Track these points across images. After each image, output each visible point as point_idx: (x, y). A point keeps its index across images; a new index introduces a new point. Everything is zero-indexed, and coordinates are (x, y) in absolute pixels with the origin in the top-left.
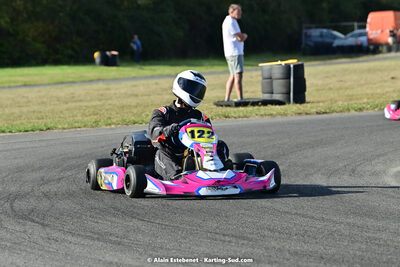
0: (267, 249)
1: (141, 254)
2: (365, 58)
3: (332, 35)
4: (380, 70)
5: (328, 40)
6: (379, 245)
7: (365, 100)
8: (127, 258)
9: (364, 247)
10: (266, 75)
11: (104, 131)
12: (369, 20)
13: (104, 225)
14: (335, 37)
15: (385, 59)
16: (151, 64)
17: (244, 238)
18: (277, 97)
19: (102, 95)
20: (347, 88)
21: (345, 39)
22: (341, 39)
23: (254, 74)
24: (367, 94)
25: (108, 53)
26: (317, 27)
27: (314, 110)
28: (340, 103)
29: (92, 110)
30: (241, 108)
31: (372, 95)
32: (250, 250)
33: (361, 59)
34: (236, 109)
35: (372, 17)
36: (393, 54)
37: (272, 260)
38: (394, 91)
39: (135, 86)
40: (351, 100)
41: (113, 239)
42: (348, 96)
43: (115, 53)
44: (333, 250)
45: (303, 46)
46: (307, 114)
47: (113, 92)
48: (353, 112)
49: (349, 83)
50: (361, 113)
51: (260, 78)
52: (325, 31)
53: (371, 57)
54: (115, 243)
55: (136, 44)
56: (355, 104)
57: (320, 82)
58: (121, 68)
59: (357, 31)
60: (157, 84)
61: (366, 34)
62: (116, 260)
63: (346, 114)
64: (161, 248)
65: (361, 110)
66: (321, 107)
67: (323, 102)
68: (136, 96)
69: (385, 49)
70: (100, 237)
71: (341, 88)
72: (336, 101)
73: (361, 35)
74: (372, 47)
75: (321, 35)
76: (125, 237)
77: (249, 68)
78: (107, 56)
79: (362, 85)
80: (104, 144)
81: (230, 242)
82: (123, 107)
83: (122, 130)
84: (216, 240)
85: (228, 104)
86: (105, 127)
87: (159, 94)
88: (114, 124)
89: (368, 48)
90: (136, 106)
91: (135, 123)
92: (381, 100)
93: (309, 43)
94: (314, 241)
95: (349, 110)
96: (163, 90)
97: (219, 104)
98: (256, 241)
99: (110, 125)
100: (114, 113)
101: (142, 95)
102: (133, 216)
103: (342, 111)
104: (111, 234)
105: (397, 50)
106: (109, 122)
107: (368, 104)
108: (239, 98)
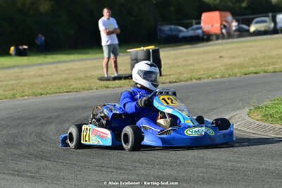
2: (201, 44)
3: (178, 29)
4: (211, 52)
5: (175, 33)
6: (215, 169)
7: (202, 72)
10: (134, 57)
11: (20, 101)
12: (202, 18)
13: (22, 165)
14: (180, 31)
15: (215, 45)
16: (52, 54)
17: (122, 169)
19: (17, 76)
20: (189, 65)
21: (187, 31)
22: (184, 32)
23: (125, 58)
24: (204, 69)
25: (20, 47)
26: (167, 24)
27: (168, 80)
28: (185, 75)
29: (10, 87)
30: (117, 81)
31: (207, 69)
33: (199, 45)
34: (113, 82)
35: (205, 16)
36: (220, 41)
38: (222, 66)
39: (41, 69)
40: (192, 72)
41: (29, 174)
42: (191, 70)
43: (25, 47)
44: (184, 174)
45: (159, 38)
46: (163, 83)
47: (25, 74)
48: (194, 81)
49: (190, 62)
50: (200, 81)
51: (130, 61)
52: (173, 27)
53: (205, 44)
54: (30, 177)
56: (195, 75)
57: (171, 62)
58: (31, 58)
59: (195, 26)
60: (56, 67)
61: (201, 28)
63: (190, 82)
64: (64, 179)
65: (200, 79)
66: (172, 78)
67: (174, 75)
68: (42, 76)
69: (214, 38)
70: (19, 173)
71: (185, 65)
72: (182, 74)
73: (198, 29)
74: (205, 37)
75: (171, 30)
76: (37, 172)
77: (122, 54)
78: (20, 49)
79: (199, 63)
80: (19, 110)
81: (112, 172)
82: (33, 84)
83: (32, 100)
84: (102, 171)
85: (108, 79)
86: (19, 98)
87: (58, 74)
88: (26, 95)
89: (203, 37)
90: (42, 83)
91: (42, 94)
92: (213, 72)
93: (163, 35)
94: (170, 168)
95: (191, 79)
96: (61, 71)
97: (102, 79)
98: (131, 170)
99: (24, 96)
100: (26, 88)
101: (47, 75)
102: (43, 158)
103: (186, 81)
104: (27, 171)
105: (223, 38)
106: (23, 94)
107: (204, 74)
108: (116, 74)
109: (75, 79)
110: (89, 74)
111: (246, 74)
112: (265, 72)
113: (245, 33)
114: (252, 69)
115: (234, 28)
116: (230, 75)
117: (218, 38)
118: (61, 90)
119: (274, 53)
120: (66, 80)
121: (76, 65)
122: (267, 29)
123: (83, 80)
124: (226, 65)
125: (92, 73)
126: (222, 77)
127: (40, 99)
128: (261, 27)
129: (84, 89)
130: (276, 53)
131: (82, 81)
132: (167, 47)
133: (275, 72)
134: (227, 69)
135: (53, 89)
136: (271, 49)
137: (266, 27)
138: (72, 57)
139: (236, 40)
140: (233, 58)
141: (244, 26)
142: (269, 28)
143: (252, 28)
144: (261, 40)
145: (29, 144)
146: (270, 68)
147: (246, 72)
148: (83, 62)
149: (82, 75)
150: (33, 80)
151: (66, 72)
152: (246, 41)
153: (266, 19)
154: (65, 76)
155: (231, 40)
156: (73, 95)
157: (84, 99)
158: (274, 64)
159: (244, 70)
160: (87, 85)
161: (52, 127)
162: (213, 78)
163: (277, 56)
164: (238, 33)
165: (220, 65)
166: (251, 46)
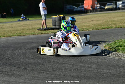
0: (55, 74)
1: (15, 78)
3: (73, 7)
4: (88, 18)
5: (72, 9)
6: (89, 72)
7: (84, 27)
8: (11, 79)
9: (85, 73)
10: (54, 20)
12: (84, 3)
13: (3, 69)
14: (75, 8)
15: (90, 14)
17: (48, 71)
18: (57, 27)
19: (1, 27)
20: (78, 24)
21: (78, 8)
23: (50, 20)
24: (85, 26)
25: (3, 14)
26: (69, 5)
30: (46, 31)
31: (86, 26)
32: (50, 75)
33: (82, 15)
34: (45, 31)
36: (92, 13)
39: (12, 24)
40: (80, 27)
41: (7, 73)
43: (5, 14)
44: (76, 74)
45: (65, 11)
47: (5, 26)
48: (81, 31)
49: (79, 22)
50: (83, 32)
51: (52, 21)
52: (71, 6)
53: (85, 14)
54: (7, 74)
55: (12, 11)
56: (81, 29)
58: (7, 19)
59: (81, 6)
60: (19, 23)
61: (84, 7)
62: (8, 80)
64: (22, 75)
68: (13, 27)
69: (89, 11)
70: (2, 73)
71: (76, 24)
75: (70, 8)
76: (10, 72)
77: (48, 18)
79: (83, 23)
80: (3, 43)
81: (44, 73)
82: (8, 31)
83: (8, 38)
84: (39, 72)
85: (42, 30)
86: (3, 38)
87: (20, 27)
88: (6, 36)
89: (84, 11)
90: (13, 31)
91: (12, 36)
92: (89, 27)
93: (67, 10)
94: (70, 72)
96: (21, 25)
97: (39, 29)
98: (52, 72)
99: (4, 37)
100: (5, 33)
101: (15, 27)
102: (13, 65)
104: (6, 72)
105: (93, 12)
106: (4, 36)
107: (85, 28)
108: (45, 28)
109: (27, 29)
110: (34, 27)
111: (103, 29)
112: (112, 28)
113: (103, 9)
114: (106, 26)
115: (98, 7)
116: (96, 29)
117: (91, 12)
118: (21, 34)
119: (115, 19)
120: (23, 29)
121: (28, 23)
122: (112, 8)
123: (31, 29)
124: (94, 24)
125: (35, 26)
126: (93, 30)
127: (12, 38)
128: (110, 7)
129: (31, 34)
130: (117, 19)
132: (69, 15)
133: (116, 28)
134: (95, 26)
135: (17, 34)
136: (114, 17)
137: (112, 7)
139: (99, 13)
140: (98, 21)
141: (103, 7)
142: (114, 7)
143: (106, 7)
144: (110, 13)
146: (114, 26)
147: (103, 28)
149: (30, 27)
150: (9, 29)
151: (23, 26)
152: (103, 13)
153: (113, 3)
154: (23, 27)
155: (96, 13)
156: (27, 37)
157: (31, 39)
158: (115, 24)
159: (103, 27)
160: (33, 32)
161: (17, 51)
162: (89, 30)
163: (117, 21)
164: (100, 10)
165: (92, 24)
166: (106, 16)
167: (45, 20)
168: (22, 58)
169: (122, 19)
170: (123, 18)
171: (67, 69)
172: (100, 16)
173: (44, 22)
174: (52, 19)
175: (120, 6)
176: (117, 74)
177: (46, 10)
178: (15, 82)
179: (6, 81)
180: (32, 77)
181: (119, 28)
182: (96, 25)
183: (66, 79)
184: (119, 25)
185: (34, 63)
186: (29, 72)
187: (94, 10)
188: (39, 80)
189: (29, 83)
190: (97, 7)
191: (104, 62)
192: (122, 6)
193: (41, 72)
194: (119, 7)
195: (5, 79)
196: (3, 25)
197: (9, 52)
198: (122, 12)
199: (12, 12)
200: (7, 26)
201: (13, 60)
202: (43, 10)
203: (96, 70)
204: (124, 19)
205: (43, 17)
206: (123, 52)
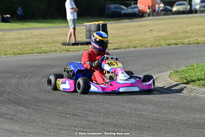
0: (88, 121)
1: (23, 125)
4: (144, 26)
5: (118, 10)
6: (144, 118)
7: (137, 42)
8: (16, 127)
9: (136, 119)
10: (88, 29)
13: (3, 109)
14: (122, 9)
15: (147, 20)
16: (28, 22)
17: (77, 116)
19: (2, 38)
20: (128, 36)
21: (127, 9)
22: (125, 10)
23: (82, 28)
24: (138, 39)
25: (5, 16)
26: (113, 4)
27: (112, 47)
28: (125, 44)
30: (75, 46)
31: (141, 39)
32: (80, 122)
34: (72, 47)
36: (151, 18)
37: (91, 127)
38: (151, 37)
39: (20, 34)
40: (130, 42)
41: (9, 116)
42: (129, 40)
43: (9, 16)
44: (122, 121)
45: (106, 13)
47: (7, 37)
48: (131, 49)
49: (129, 33)
50: (135, 49)
51: (85, 30)
52: (117, 5)
53: (140, 19)
55: (20, 11)
56: (132, 44)
57: (115, 32)
58: (12, 24)
59: (133, 6)
60: (31, 33)
61: (137, 7)
62: (10, 128)
63: (127, 50)
64: (34, 121)
65: (135, 47)
66: (116, 46)
67: (117, 43)
68: (20, 39)
71: (125, 36)
72: (123, 43)
73: (135, 8)
74: (140, 14)
75: (115, 8)
76: (15, 116)
77: (79, 24)
79: (135, 34)
80: (3, 65)
81: (69, 118)
82: (13, 45)
83: (13, 58)
84: (62, 116)
85: (69, 44)
86: (4, 56)
87: (32, 38)
88: (8, 54)
89: (138, 14)
90: (20, 45)
91: (20, 54)
92: (145, 42)
93: (109, 12)
94: (112, 117)
95: (129, 47)
96: (34, 36)
97: (64, 44)
98: (83, 117)
99: (6, 55)
100: (8, 48)
101: (23, 39)
102: (19, 104)
103: (126, 48)
104: (7, 114)
105: (153, 16)
106: (6, 53)
107: (139, 44)
108: (74, 41)
109: (44, 43)
110: (55, 39)
111: (169, 45)
112: (183, 44)
113: (169, 12)
114: (174, 41)
115: (161, 8)
116: (157, 45)
117: (149, 15)
118: (34, 51)
119: (189, 29)
120: (37, 43)
121: (46, 32)
122: (184, 10)
123: (50, 43)
124: (154, 37)
125: (57, 38)
126: (152, 46)
127: (19, 57)
128: (181, 8)
129: (51, 51)
130: (191, 29)
131: (50, 45)
132: (113, 20)
133: (189, 44)
134: (155, 40)
135: (28, 51)
136: (187, 26)
137: (184, 8)
138: (42, 25)
139: (162, 17)
140: (160, 31)
141: (169, 7)
142: (187, 9)
143: (175, 9)
144: (180, 18)
145: (9, 93)
146: (186, 41)
147: (169, 43)
148: (51, 30)
149: (49, 40)
150: (14, 42)
151: (38, 37)
152: (170, 19)
153: (185, 2)
154: (37, 40)
155: (158, 17)
156: (43, 56)
157: (50, 59)
158: (189, 37)
159: (167, 42)
160: (53, 48)
161: (27, 80)
162: (145, 47)
163: (191, 32)
164: (164, 12)
165: (150, 36)
166: (173, 23)
167: (74, 28)
168: (35, 92)
169: (199, 29)
170: (201, 27)
171: (108, 112)
172: (164, 24)
173: (72, 33)
174: (84, 27)
175: (198, 7)
176: (188, 122)
177: (76, 13)
178: (23, 132)
179: (7, 130)
180: (50, 124)
181: (194, 44)
182: (157, 38)
183: (105, 128)
184: (195, 39)
185: (54, 101)
186: (46, 116)
187: (155, 13)
188: (61, 129)
189: (45, 134)
190: (159, 7)
191: (169, 101)
192: (201, 7)
193: (65, 117)
194: (195, 9)
195: (6, 127)
196: (5, 35)
197: (13, 81)
198: (200, 17)
199: (19, 13)
200: (10, 37)
201: (20, 95)
202: (72, 13)
203: (155, 115)
204: (203, 29)
205: (71, 23)
206: (200, 85)
